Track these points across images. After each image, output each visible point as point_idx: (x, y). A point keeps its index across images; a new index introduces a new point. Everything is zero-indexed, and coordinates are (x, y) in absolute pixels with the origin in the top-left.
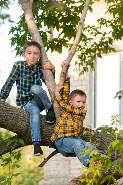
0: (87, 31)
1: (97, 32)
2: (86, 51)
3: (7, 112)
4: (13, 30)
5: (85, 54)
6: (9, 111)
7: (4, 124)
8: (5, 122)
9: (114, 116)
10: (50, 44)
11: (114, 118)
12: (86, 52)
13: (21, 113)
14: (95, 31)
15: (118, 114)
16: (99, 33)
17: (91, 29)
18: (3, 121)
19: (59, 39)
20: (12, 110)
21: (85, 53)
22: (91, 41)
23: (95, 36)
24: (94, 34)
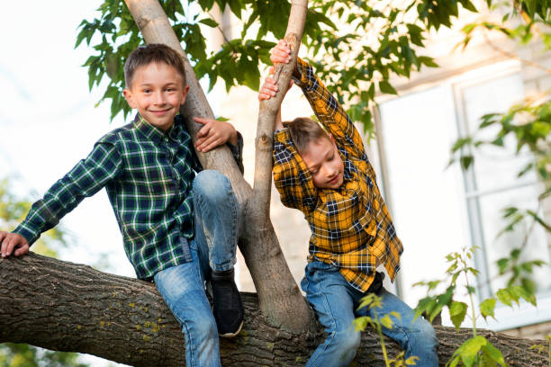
0: (337, 14)
1: (367, 14)
2: (341, 79)
3: (88, 297)
4: (88, 30)
5: (339, 89)
6: (96, 290)
7: (83, 338)
8: (86, 332)
9: (456, 254)
10: (219, 62)
11: (457, 262)
12: (341, 82)
13: (137, 292)
14: (362, 11)
15: (469, 245)
16: (375, 14)
17: (348, 5)
18: (79, 327)
19: (244, 43)
20: (103, 286)
21: (339, 85)
22: (351, 45)
23: (364, 25)
24: (359, 20)
